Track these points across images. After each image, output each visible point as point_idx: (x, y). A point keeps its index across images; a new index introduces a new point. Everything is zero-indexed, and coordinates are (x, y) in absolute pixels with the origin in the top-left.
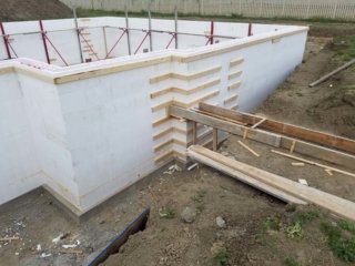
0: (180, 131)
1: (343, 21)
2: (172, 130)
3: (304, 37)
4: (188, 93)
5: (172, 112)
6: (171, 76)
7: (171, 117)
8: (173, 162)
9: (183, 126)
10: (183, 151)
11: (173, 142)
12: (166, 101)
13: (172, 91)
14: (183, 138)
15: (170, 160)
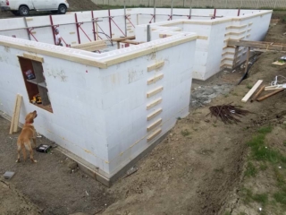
0: (232, 54)
1: (281, 10)
2: (227, 53)
3: (270, 16)
4: (238, 34)
5: (230, 44)
6: (231, 27)
7: (228, 46)
8: (226, 69)
9: (233, 51)
10: (231, 63)
11: (226, 59)
12: (227, 38)
13: (231, 34)
14: (232, 57)
15: (224, 68)
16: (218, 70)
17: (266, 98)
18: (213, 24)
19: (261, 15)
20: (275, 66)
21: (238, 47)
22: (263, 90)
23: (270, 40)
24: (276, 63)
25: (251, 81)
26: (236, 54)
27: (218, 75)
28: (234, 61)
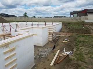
1: (65, 22)
2: (49, 36)
3: (61, 24)
4: (52, 30)
6: (49, 28)
7: (49, 34)
8: (50, 41)
9: (51, 35)
10: (51, 39)
11: (49, 38)
12: (49, 32)
13: (50, 30)
14: (51, 37)
15: (49, 41)
16: (47, 42)
17: (61, 61)
18: (42, 28)
19: (59, 24)
20: (64, 43)
21: (52, 34)
22: (60, 56)
23: (62, 32)
24: (64, 41)
25: (56, 51)
26: (52, 36)
27: (47, 44)
28: (52, 39)
